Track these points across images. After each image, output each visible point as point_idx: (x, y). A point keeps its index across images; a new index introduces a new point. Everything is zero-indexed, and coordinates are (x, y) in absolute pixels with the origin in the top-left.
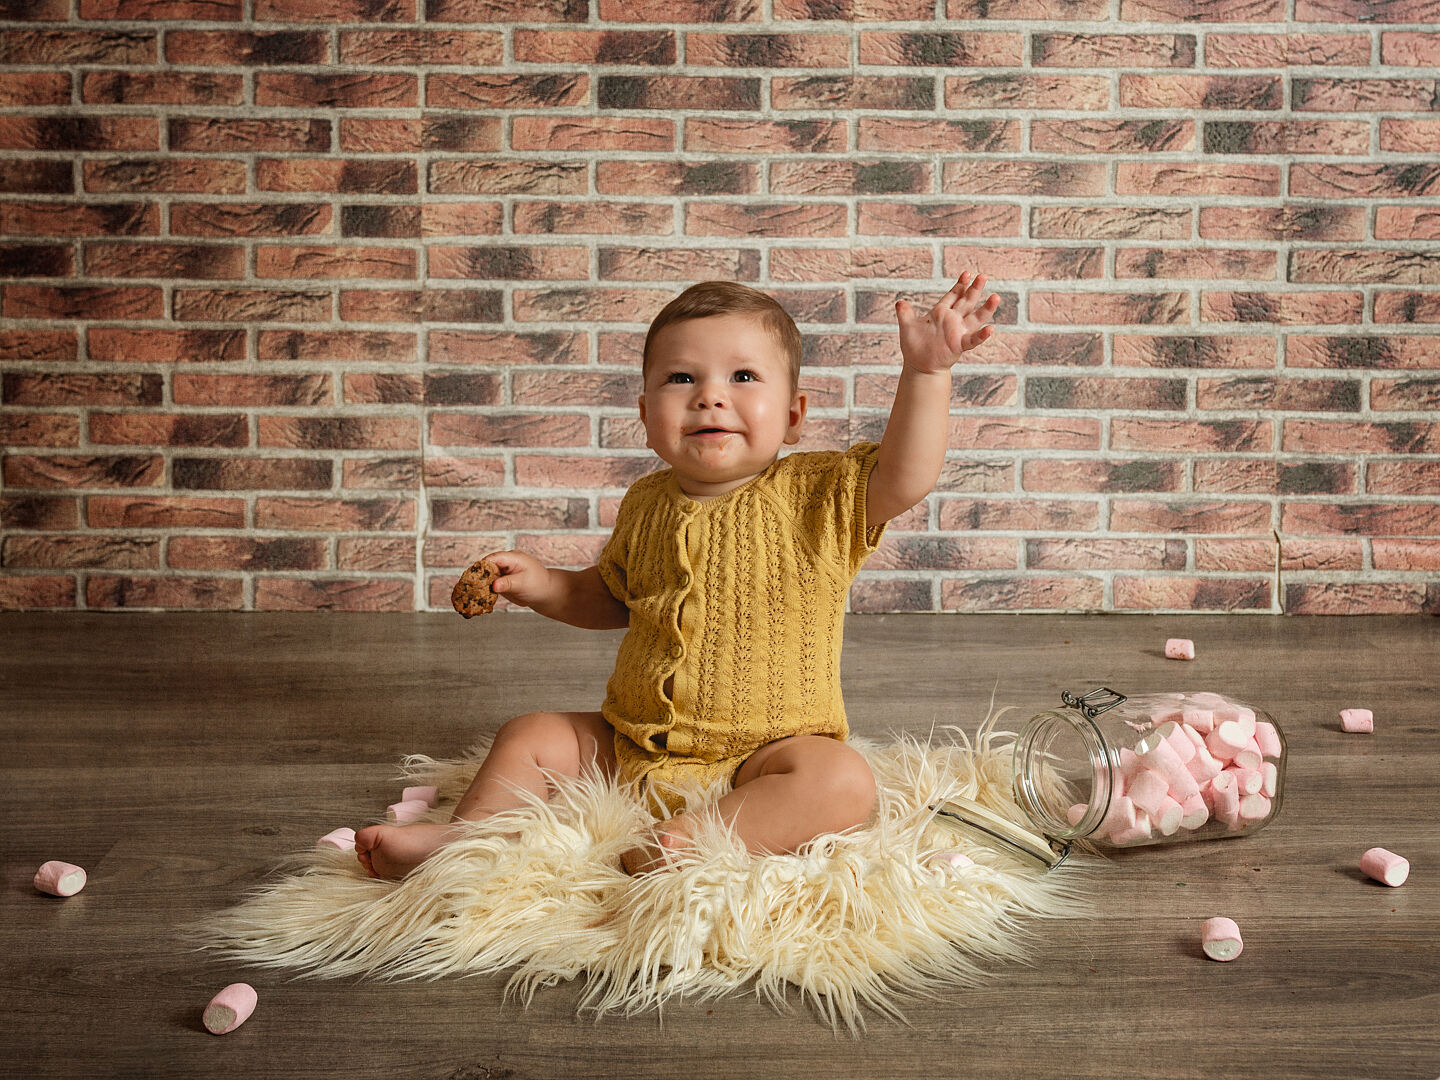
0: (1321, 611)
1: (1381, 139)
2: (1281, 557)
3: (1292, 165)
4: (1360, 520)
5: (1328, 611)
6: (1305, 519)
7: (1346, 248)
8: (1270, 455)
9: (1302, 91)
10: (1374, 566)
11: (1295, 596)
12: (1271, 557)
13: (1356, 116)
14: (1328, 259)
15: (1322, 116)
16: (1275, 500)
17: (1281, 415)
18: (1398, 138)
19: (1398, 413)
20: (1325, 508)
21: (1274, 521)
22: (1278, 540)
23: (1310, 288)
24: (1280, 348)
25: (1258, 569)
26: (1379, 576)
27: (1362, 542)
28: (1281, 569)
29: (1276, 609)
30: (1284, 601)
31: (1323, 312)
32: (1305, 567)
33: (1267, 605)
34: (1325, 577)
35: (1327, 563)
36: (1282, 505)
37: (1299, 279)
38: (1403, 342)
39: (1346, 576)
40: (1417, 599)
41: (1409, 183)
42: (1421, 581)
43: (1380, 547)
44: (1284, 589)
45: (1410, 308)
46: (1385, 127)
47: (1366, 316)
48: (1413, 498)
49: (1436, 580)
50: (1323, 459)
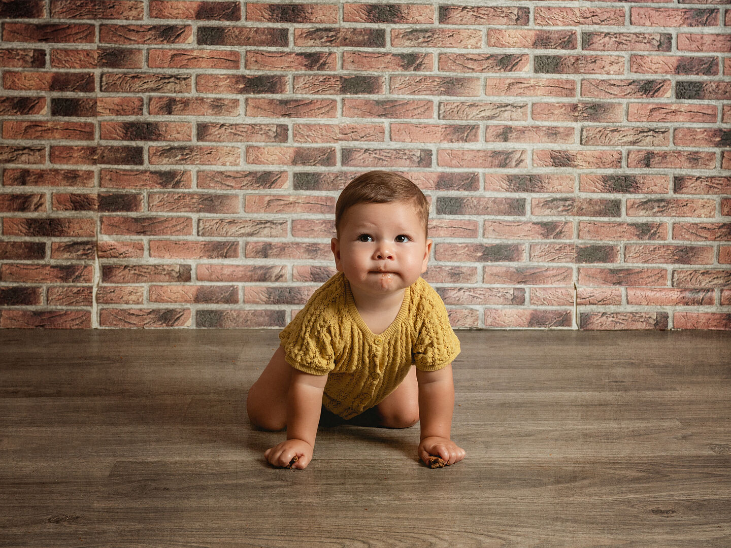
0: (599, 328)
1: (631, 66)
2: (577, 298)
3: (582, 80)
4: (621, 277)
5: (603, 328)
6: (591, 277)
7: (612, 126)
8: (572, 241)
9: (587, 42)
10: (628, 303)
11: (584, 319)
12: (572, 297)
13: (617, 53)
14: (602, 133)
15: (599, 53)
16: (574, 266)
17: (577, 218)
18: (640, 65)
19: (642, 218)
20: (602, 271)
21: (574, 278)
22: (575, 288)
23: (593, 148)
24: (577, 182)
25: (564, 304)
26: (630, 308)
27: (622, 290)
28: (577, 304)
29: (575, 327)
30: (579, 322)
31: (600, 162)
32: (590, 304)
33: (570, 325)
34: (601, 309)
35: (603, 302)
36: (579, 269)
37: (586, 144)
38: (644, 178)
39: (612, 308)
40: (651, 321)
41: (646, 90)
42: (652, 311)
43: (631, 293)
44: (579, 316)
45: (647, 160)
46: (633, 59)
47: (624, 164)
48: (650, 265)
49: (662, 310)
50: (601, 243)
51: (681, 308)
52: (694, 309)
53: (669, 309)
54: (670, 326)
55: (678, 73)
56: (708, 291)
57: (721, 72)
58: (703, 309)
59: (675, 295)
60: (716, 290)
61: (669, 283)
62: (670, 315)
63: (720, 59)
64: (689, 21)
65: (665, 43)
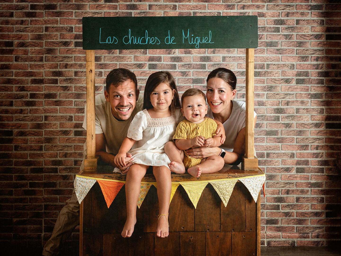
0: (274, 246)
1: (282, 163)
3: (267, 167)
4: (279, 229)
5: (275, 246)
6: (271, 229)
7: (276, 182)
8: (264, 218)
9: (268, 155)
10: (282, 238)
11: (269, 243)
12: (265, 236)
13: (277, 159)
14: (273, 184)
15: (272, 159)
16: (265, 226)
17: (266, 211)
18: (285, 163)
19: (287, 210)
20: (274, 227)
21: (266, 230)
22: (266, 233)
23: (270, 189)
25: (262, 238)
26: (283, 240)
27: (280, 233)
28: (266, 238)
29: (266, 245)
30: (267, 244)
31: (273, 193)
32: (271, 238)
33: (264, 245)
34: (274, 240)
35: (275, 237)
36: (267, 227)
37: (268, 187)
38: (287, 198)
39: (278, 239)
40: (290, 243)
41: (287, 170)
42: (290, 240)
43: (283, 234)
44: (267, 242)
45: (288, 192)
46: (283, 161)
47: (280, 194)
48: (289, 225)
49: (293, 240)
50: (273, 218)
51: (299, 239)
52: (303, 240)
53: (295, 240)
54: (296, 245)
55: (297, 165)
56: (308, 233)
57: (310, 164)
58: (306, 240)
59: (297, 235)
60: (310, 233)
61: (295, 231)
62: (296, 241)
63: (310, 161)
64: (300, 149)
65: (292, 156)
